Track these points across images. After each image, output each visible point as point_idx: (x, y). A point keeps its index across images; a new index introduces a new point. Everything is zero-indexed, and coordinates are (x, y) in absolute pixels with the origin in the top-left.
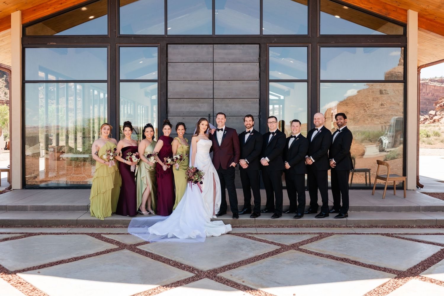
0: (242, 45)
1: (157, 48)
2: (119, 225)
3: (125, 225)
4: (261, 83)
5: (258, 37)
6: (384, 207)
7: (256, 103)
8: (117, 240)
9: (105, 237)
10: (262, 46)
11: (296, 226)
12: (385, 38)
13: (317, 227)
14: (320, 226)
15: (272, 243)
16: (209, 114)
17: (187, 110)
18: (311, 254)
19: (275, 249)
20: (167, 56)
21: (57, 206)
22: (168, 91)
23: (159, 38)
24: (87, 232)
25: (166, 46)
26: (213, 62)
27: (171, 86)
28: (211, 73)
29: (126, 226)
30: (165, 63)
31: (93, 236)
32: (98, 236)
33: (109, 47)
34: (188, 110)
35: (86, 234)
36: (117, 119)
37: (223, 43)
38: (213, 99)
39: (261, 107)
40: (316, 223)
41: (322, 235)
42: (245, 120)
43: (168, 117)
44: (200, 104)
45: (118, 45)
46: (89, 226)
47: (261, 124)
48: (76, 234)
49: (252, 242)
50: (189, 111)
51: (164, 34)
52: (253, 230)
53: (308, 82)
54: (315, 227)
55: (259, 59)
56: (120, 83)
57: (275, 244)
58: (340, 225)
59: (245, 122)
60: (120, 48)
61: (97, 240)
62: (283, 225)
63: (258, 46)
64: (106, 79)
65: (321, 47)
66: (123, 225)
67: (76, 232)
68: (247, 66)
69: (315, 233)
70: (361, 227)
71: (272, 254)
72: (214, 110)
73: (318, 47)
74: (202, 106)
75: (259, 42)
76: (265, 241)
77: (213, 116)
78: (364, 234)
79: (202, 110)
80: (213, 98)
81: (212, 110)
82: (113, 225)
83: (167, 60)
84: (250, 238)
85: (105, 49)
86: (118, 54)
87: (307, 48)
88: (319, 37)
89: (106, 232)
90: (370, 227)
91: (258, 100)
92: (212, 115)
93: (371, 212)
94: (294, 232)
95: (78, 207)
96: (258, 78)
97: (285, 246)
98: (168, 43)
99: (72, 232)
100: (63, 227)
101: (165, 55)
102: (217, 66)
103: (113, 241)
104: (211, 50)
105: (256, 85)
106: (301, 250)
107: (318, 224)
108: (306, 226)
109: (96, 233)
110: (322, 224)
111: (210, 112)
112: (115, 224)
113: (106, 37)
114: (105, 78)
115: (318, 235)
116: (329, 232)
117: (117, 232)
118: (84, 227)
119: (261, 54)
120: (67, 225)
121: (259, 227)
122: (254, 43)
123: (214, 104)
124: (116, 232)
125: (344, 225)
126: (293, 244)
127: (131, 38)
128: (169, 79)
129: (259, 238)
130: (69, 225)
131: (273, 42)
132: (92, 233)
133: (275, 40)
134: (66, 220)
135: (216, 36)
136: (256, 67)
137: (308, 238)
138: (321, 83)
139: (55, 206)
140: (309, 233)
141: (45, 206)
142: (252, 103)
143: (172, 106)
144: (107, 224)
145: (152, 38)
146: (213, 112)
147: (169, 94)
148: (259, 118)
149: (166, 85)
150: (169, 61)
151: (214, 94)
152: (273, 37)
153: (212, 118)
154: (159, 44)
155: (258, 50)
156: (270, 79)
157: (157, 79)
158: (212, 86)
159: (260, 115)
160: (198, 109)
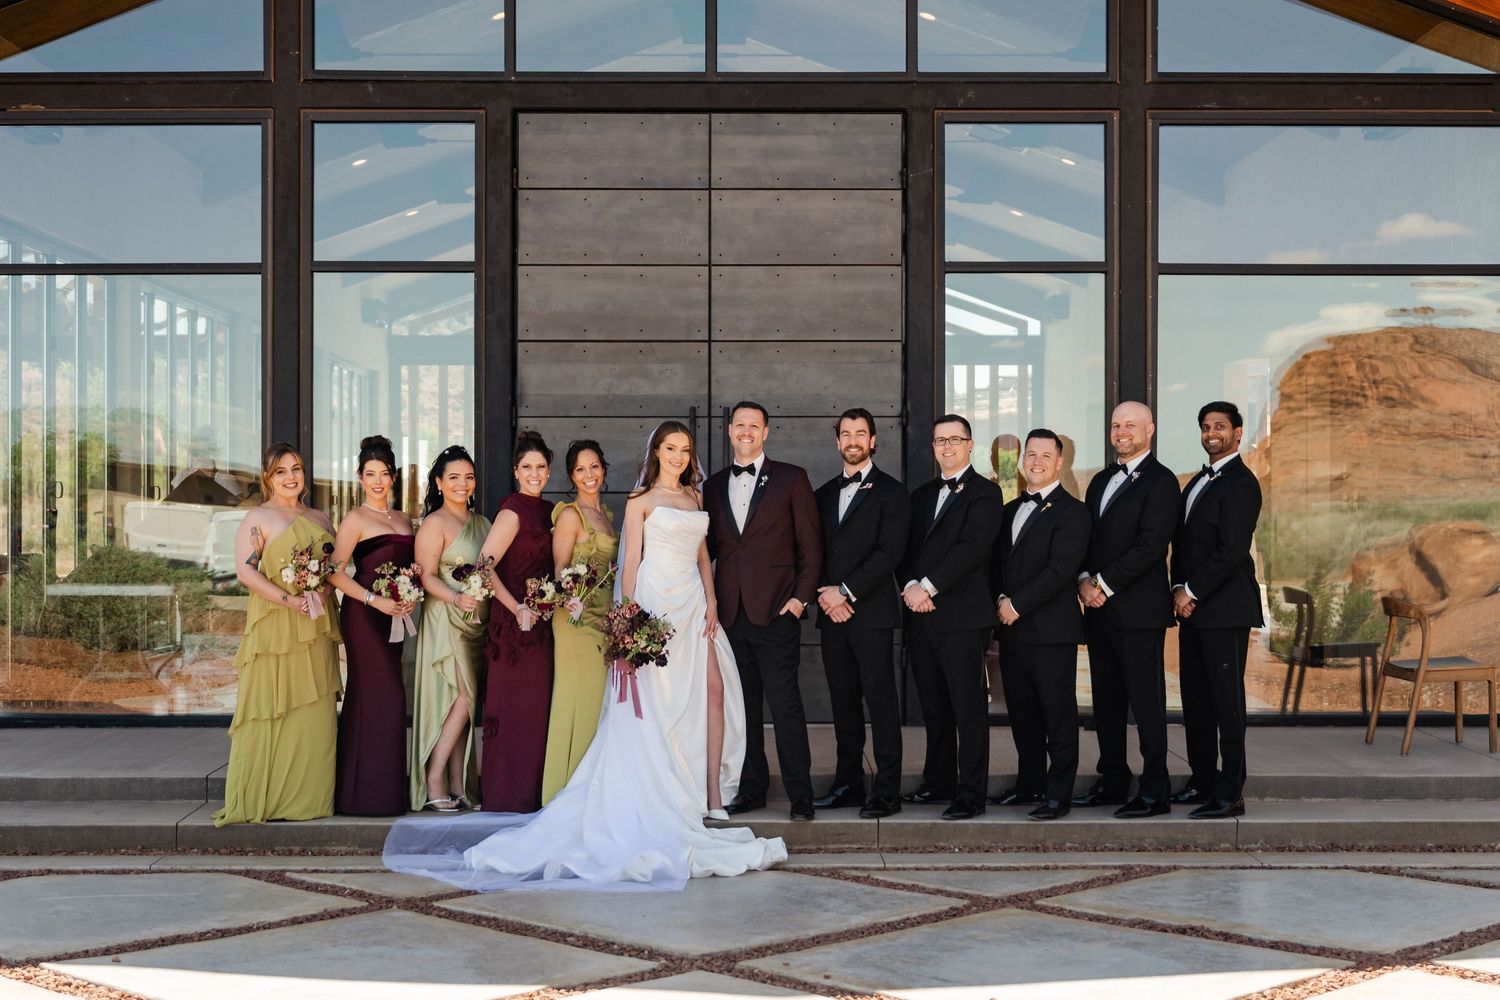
0: (832, 116)
1: (470, 128)
2: (342, 848)
4: (910, 277)
5: (902, 81)
6: (1395, 779)
7: (891, 362)
8: (355, 888)
9: (302, 881)
10: (917, 119)
12: (1429, 87)
13: (1120, 850)
14: (1133, 846)
16: (693, 410)
17: (599, 391)
20: (515, 163)
21: (83, 780)
22: (520, 309)
23: (481, 86)
25: (509, 120)
26: (710, 189)
27: (534, 292)
28: (699, 232)
30: (507, 191)
32: (276, 878)
33: (270, 122)
34: (604, 393)
35: (222, 871)
36: (304, 428)
37: (753, 105)
38: (707, 344)
39: (911, 379)
40: (1117, 838)
41: (1132, 870)
42: (842, 429)
43: (520, 420)
44: (654, 368)
45: (311, 113)
47: (910, 451)
48: (183, 871)
50: (606, 397)
51: (501, 68)
52: (869, 860)
53: (1106, 273)
54: (1111, 850)
55: (904, 175)
56: (315, 274)
57: (949, 894)
58: (1210, 844)
59: (841, 436)
60: (316, 126)
61: (277, 887)
63: (897, 118)
64: (259, 260)
65: (1162, 125)
67: (183, 867)
68: (852, 203)
69: (1105, 868)
70: (1290, 851)
72: (713, 392)
73: (1150, 124)
74: (661, 372)
75: (901, 106)
77: (710, 417)
79: (663, 390)
80: (710, 341)
81: (706, 392)
82: (319, 845)
83: (515, 177)
85: (256, 131)
86: (309, 154)
87: (1101, 127)
88: (1151, 83)
89: (301, 868)
90: (1323, 851)
91: (898, 347)
92: (706, 414)
93: (1343, 800)
94: (1029, 864)
95: (167, 783)
96: (898, 256)
98: (517, 105)
99: (167, 867)
100: (122, 854)
101: (507, 160)
102: (723, 202)
103: (337, 889)
104: (701, 135)
105: (890, 284)
107: (1125, 842)
108: (1076, 848)
109: (263, 871)
110: (1142, 838)
111: (697, 401)
112: (326, 842)
113: (255, 81)
114: (255, 256)
115: (1117, 872)
118: (205, 852)
119: (910, 153)
120: (139, 847)
121: (895, 850)
122: (879, 106)
123: (712, 366)
126: (1016, 896)
127: (364, 85)
128: (522, 258)
129: (889, 879)
130: (143, 847)
131: (961, 101)
133: (971, 94)
135: (719, 79)
136: (888, 210)
137: (1074, 880)
138: (1160, 277)
139: (74, 780)
140: (1084, 867)
141: (32, 782)
142: (873, 362)
143: (536, 374)
144: (295, 843)
145: (453, 85)
146: (707, 398)
147: (522, 323)
148: (902, 423)
149: (508, 285)
150: (522, 183)
151: (713, 325)
152: (959, 83)
153: (703, 423)
154: (482, 112)
155: (896, 138)
156: (947, 260)
157: (471, 257)
158: (706, 291)
159: (905, 413)
160: (641, 388)
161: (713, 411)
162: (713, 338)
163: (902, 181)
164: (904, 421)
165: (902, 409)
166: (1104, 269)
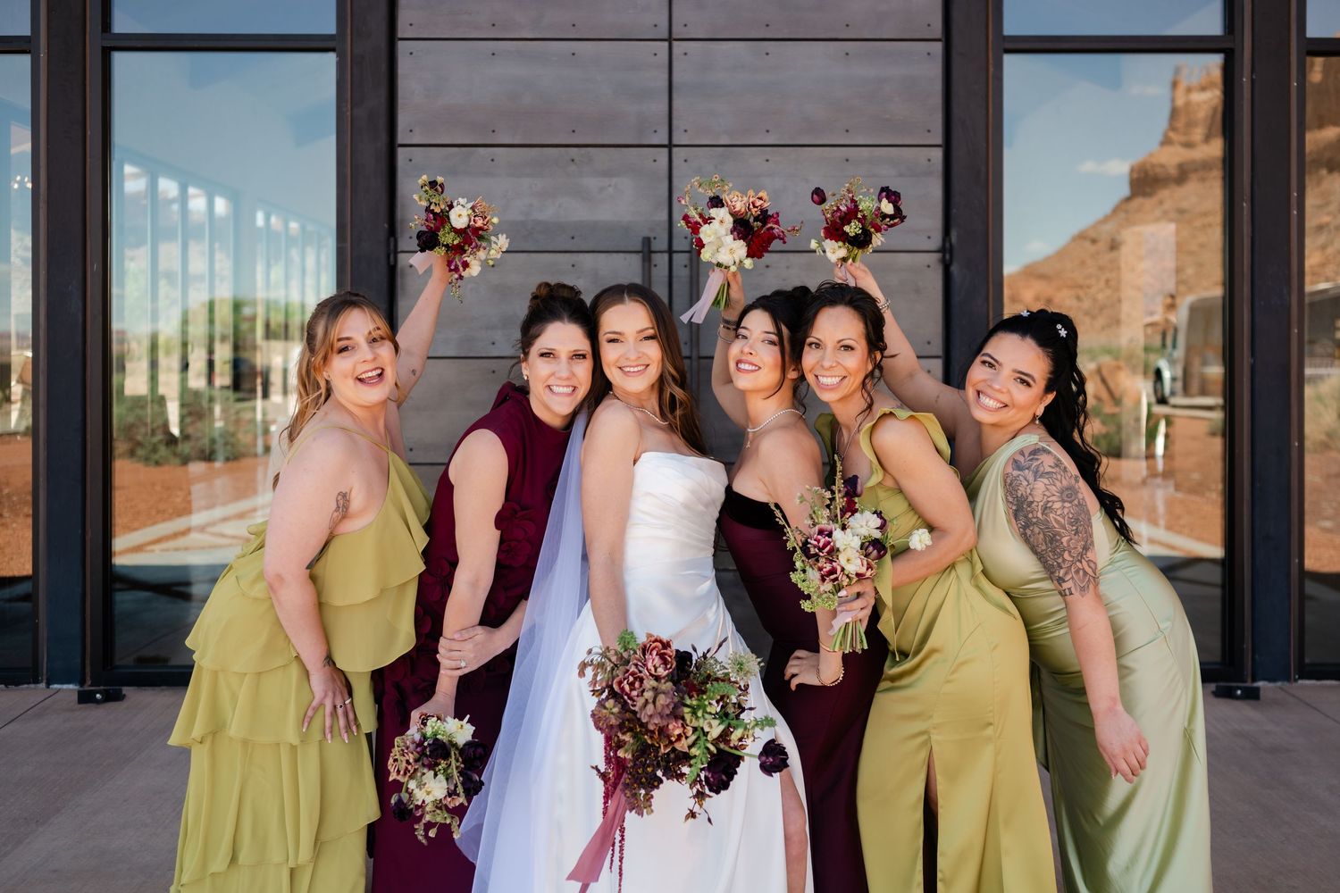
4: (953, 56)
7: (928, 174)
16: (647, 241)
17: (514, 215)
22: (402, 103)
27: (417, 72)
36: (94, 267)
38: (666, 150)
39: (956, 199)
43: (401, 257)
44: (591, 183)
47: (956, 299)
56: (112, 55)
64: (27, 32)
72: (675, 217)
74: (602, 189)
77: (670, 251)
79: (605, 214)
80: (670, 146)
81: (665, 216)
91: (938, 154)
92: (665, 246)
96: (937, 29)
105: (923, 67)
111: (652, 229)
114: (21, 26)
123: (674, 180)
128: (403, 30)
138: (1308, 58)
142: (901, 175)
146: (666, 225)
147: (404, 119)
148: (943, 261)
149: (384, 67)
151: (675, 122)
153: (661, 260)
156: (1005, 34)
157: (331, 28)
158: (666, 76)
159: (948, 245)
160: (573, 211)
161: (675, 243)
162: (674, 142)
164: (948, 257)
165: (944, 240)
166: (1226, 47)
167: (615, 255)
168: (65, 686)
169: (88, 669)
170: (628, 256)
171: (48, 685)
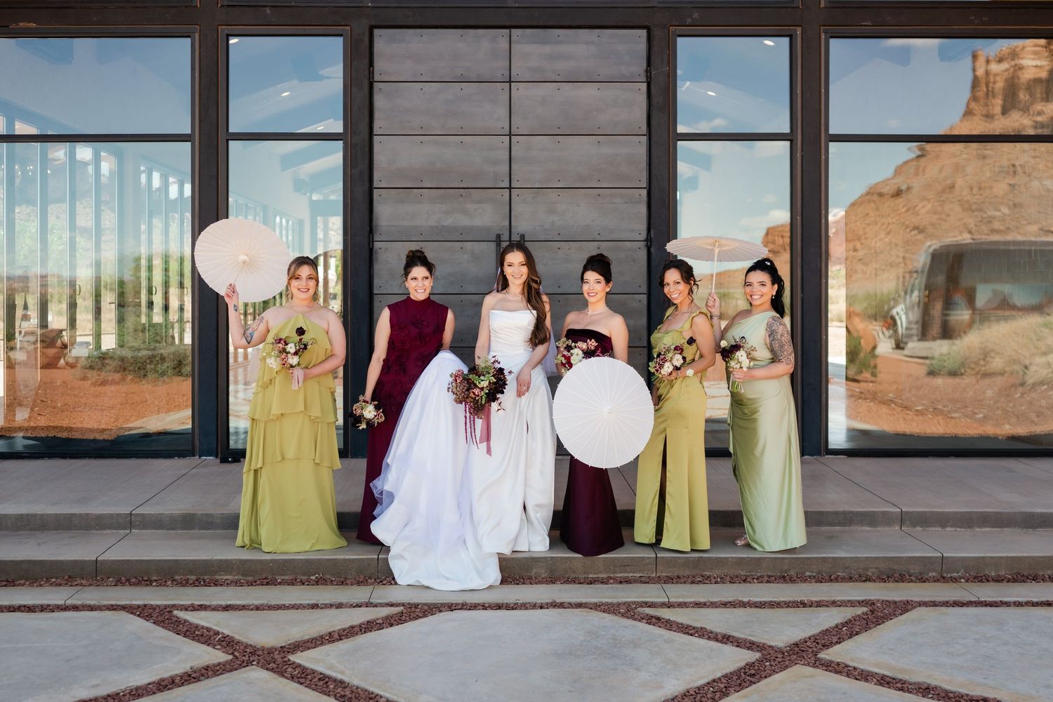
0: (597, 31)
1: (340, 40)
3: (247, 576)
4: (652, 143)
5: (645, 7)
7: (640, 202)
8: (227, 632)
9: (186, 621)
10: (657, 33)
11: (784, 577)
13: (851, 579)
14: (860, 576)
15: (726, 639)
16: (499, 236)
17: (432, 223)
18: (866, 680)
19: (743, 664)
20: (371, 64)
22: (375, 166)
23: (348, 9)
24: (128, 603)
25: (367, 33)
26: (510, 82)
27: (385, 154)
28: (504, 112)
29: (250, 579)
30: (366, 82)
31: (147, 617)
32: (164, 617)
33: (197, 35)
34: (436, 224)
35: (123, 608)
37: (541, 23)
38: (508, 190)
39: (653, 215)
41: (875, 607)
43: (375, 243)
44: (471, 207)
45: (223, 30)
46: (133, 580)
47: (653, 265)
48: (91, 608)
49: (662, 636)
50: (437, 227)
52: (652, 593)
53: (791, 140)
54: (843, 580)
55: (648, 72)
56: (230, 142)
57: (739, 643)
58: (921, 573)
60: (230, 38)
61: (161, 632)
62: (743, 573)
63: (644, 33)
64: (189, 132)
65: (832, 37)
66: (242, 575)
67: (92, 603)
68: (610, 92)
69: (852, 604)
70: (988, 581)
71: (739, 681)
72: (513, 224)
73: (823, 36)
74: (476, 210)
75: (646, 24)
76: (701, 633)
78: (1007, 604)
79: (478, 222)
80: (510, 188)
81: (508, 223)
82: (211, 575)
83: (371, 73)
84: (652, 620)
85: (186, 43)
86: (225, 57)
87: (787, 40)
88: (824, 7)
89: (190, 603)
90: (1015, 581)
91: (644, 192)
94: (787, 599)
95: (100, 517)
96: (644, 129)
97: (772, 652)
98: (373, 23)
99: (78, 603)
100: (51, 585)
101: (366, 61)
102: (519, 91)
103: (212, 633)
104: (504, 44)
105: (638, 148)
106: (830, 667)
108: (814, 577)
109: (159, 606)
110: (866, 569)
111: (501, 230)
112: (216, 573)
113: (186, 6)
114: (186, 129)
115: (865, 609)
116: (897, 599)
117: (224, 603)
118: (119, 583)
119: (652, 56)
120: (66, 577)
121: (669, 580)
122: (630, 24)
123: (512, 205)
124: (220, 603)
125: (934, 574)
126: (796, 645)
127: (264, 9)
128: (376, 130)
129: (680, 620)
130: (69, 577)
131: (689, 20)
132: (145, 605)
133: (696, 15)
134: (62, 561)
135: (517, 5)
136: (637, 95)
137: (836, 622)
138: (830, 143)
140: (834, 603)
142: (626, 203)
143: (387, 211)
145: (327, 9)
146: (508, 228)
147: (377, 175)
148: (647, 245)
149: (367, 149)
150: (377, 78)
151: (512, 176)
152: (687, 7)
154: (348, 28)
155: (642, 46)
156: (678, 132)
157: (340, 130)
158: (508, 153)
159: (649, 238)
160: (463, 221)
161: (512, 236)
162: (512, 186)
163: (647, 76)
164: (649, 243)
165: (648, 236)
166: (790, 138)
167: (482, 243)
168: (208, 458)
169: (219, 450)
170: (489, 243)
171: (200, 457)
